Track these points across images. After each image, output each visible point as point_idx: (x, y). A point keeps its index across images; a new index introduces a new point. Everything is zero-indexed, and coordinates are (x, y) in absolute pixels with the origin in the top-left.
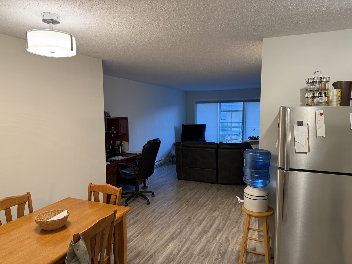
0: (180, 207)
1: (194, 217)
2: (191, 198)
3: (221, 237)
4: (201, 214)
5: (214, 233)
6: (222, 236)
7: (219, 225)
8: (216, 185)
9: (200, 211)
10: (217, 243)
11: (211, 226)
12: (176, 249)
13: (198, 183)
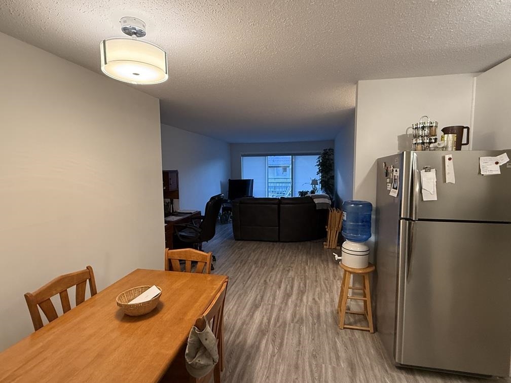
0: (249, 271)
1: (270, 280)
2: (257, 260)
3: (307, 299)
4: (276, 275)
5: (298, 295)
6: (307, 297)
7: (299, 286)
8: (278, 243)
9: (274, 273)
10: (306, 306)
11: (292, 287)
12: (265, 318)
13: (258, 242)
